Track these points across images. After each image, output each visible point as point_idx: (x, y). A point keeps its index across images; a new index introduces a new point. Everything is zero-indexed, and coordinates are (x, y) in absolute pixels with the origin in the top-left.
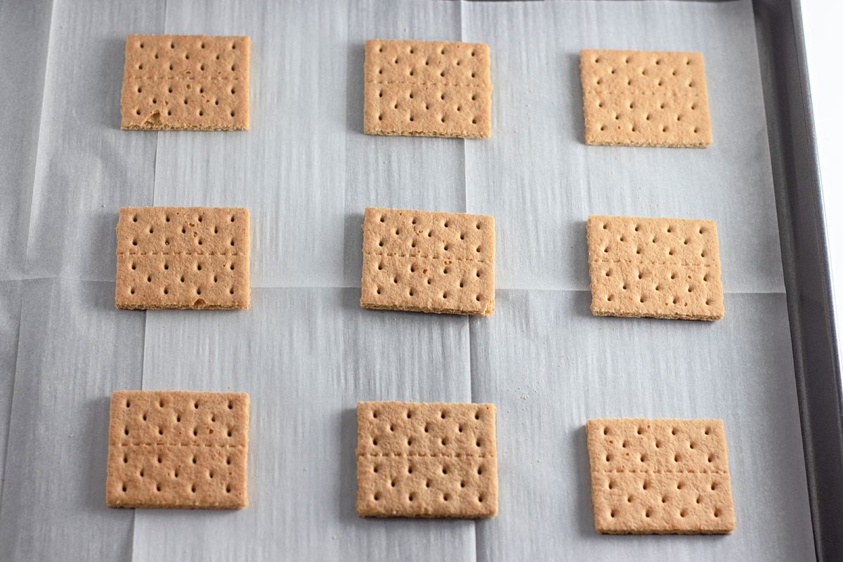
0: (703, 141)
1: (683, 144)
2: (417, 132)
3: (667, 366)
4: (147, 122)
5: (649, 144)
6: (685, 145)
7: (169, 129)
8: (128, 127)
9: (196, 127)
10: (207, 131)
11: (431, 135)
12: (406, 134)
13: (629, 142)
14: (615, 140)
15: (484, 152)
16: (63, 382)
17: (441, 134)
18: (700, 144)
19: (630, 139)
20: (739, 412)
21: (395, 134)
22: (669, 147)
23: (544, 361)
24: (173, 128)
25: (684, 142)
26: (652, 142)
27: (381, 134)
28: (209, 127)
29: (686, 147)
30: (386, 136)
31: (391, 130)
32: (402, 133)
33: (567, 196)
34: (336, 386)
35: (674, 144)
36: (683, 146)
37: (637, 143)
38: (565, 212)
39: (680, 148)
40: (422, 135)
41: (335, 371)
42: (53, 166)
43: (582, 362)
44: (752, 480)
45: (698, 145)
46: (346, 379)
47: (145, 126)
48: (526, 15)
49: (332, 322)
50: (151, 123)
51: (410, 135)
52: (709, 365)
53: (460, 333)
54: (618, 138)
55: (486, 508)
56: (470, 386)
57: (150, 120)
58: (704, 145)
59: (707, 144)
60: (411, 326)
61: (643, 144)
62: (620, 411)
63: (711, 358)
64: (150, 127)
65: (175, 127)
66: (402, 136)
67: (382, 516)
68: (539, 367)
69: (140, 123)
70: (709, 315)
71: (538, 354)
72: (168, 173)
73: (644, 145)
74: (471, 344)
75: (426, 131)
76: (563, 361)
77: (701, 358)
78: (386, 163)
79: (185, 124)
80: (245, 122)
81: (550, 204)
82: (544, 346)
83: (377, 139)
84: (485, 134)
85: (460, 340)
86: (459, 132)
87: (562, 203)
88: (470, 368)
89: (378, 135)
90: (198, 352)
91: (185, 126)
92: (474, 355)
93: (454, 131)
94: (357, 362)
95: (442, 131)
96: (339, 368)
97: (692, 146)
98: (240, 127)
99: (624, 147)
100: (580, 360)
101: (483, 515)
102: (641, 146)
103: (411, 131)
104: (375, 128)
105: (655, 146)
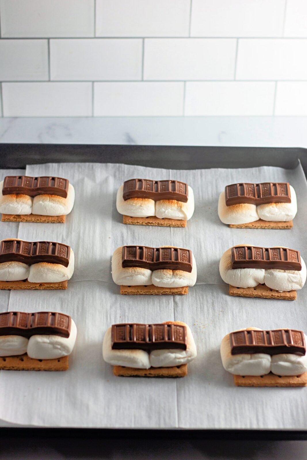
2: (149, 223)
4: (14, 217)
5: (261, 227)
9: (38, 220)
10: (44, 223)
11: (156, 224)
12: (144, 224)
17: (161, 225)
18: (287, 227)
21: (138, 224)
22: (271, 229)
23: (211, 313)
24: (27, 221)
25: (279, 226)
26: (263, 226)
27: (131, 223)
29: (280, 229)
30: (134, 225)
31: (136, 221)
32: (142, 223)
33: (222, 247)
34: (105, 321)
35: (274, 227)
37: (255, 226)
39: (277, 229)
40: (152, 224)
41: (105, 314)
43: (230, 313)
46: (110, 319)
48: (201, 176)
51: (146, 225)
52: (295, 314)
53: (168, 302)
55: (181, 372)
58: (289, 227)
60: (144, 298)
64: (15, 219)
65: (28, 220)
66: (142, 225)
67: (127, 374)
68: (209, 316)
71: (208, 310)
73: (259, 228)
74: (174, 306)
75: (154, 222)
76: (221, 313)
77: (291, 312)
78: (132, 233)
79: (33, 219)
80: (63, 218)
81: (214, 249)
82: (211, 306)
83: (129, 226)
84: (183, 224)
85: (169, 304)
86: (171, 223)
87: (220, 249)
88: (173, 316)
89: (130, 224)
90: (36, 307)
91: (33, 220)
92: (175, 311)
93: (168, 223)
94: (116, 312)
95: (162, 222)
96: (107, 313)
97: (283, 228)
98: (60, 221)
99: (249, 229)
100: (229, 312)
101: (179, 374)
102: (257, 228)
103: (147, 222)
104: (128, 221)
105: (264, 229)
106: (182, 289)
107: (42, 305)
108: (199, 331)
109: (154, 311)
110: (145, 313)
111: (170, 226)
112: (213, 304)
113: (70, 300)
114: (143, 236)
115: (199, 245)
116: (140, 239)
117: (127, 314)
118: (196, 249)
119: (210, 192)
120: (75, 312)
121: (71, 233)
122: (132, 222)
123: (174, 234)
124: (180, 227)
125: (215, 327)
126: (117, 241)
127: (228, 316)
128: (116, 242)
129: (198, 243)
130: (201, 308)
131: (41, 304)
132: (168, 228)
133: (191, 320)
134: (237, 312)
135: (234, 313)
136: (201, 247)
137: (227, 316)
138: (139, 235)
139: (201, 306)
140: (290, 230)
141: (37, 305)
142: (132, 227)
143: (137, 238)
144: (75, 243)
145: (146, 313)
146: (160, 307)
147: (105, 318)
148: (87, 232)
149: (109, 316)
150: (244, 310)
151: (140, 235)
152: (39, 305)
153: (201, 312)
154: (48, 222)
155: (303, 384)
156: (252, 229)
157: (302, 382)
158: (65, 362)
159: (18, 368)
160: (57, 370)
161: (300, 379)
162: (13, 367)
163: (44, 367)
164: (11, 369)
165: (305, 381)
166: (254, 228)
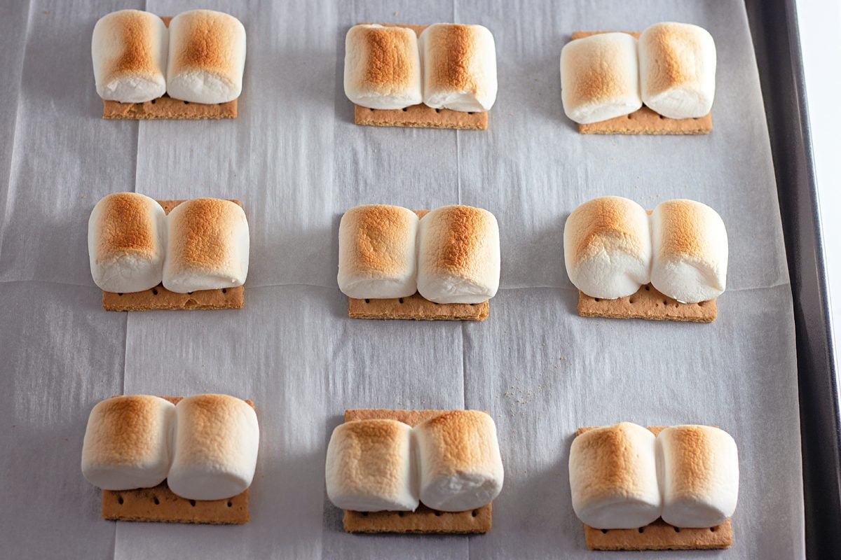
0: (702, 128)
1: (682, 131)
2: (410, 123)
3: (668, 368)
4: (130, 110)
5: (646, 131)
6: (683, 132)
7: (153, 118)
8: (110, 117)
9: (181, 115)
10: (193, 119)
11: (425, 126)
12: (399, 124)
13: (625, 130)
14: (611, 128)
15: (477, 139)
16: (37, 392)
17: (435, 125)
18: (699, 130)
19: (625, 127)
20: (742, 416)
21: (388, 125)
22: (667, 134)
23: (540, 363)
24: (157, 117)
25: (682, 129)
26: (649, 129)
27: (372, 124)
28: (195, 116)
29: (685, 135)
30: (376, 126)
31: (383, 121)
32: (395, 123)
33: (564, 186)
34: (324, 391)
35: (671, 131)
36: (681, 133)
37: (634, 131)
38: (562, 202)
39: (679, 135)
40: (416, 126)
41: (323, 374)
43: (579, 363)
44: (755, 488)
45: (697, 131)
46: (334, 383)
47: (128, 115)
49: (320, 322)
50: (134, 112)
52: (711, 366)
53: (452, 336)
54: (613, 126)
55: (480, 523)
56: (463, 391)
57: (133, 109)
58: (703, 131)
59: (707, 130)
60: (402, 327)
61: (639, 132)
62: (619, 416)
63: (713, 358)
64: (133, 116)
66: (395, 126)
67: (371, 532)
68: (534, 370)
69: (122, 112)
70: (701, 316)
71: (533, 356)
72: (150, 164)
73: (641, 133)
74: (464, 346)
75: (420, 122)
76: (559, 362)
77: (703, 358)
78: (376, 151)
79: (170, 113)
80: (232, 110)
81: (546, 193)
82: (540, 346)
83: (369, 129)
84: (481, 125)
85: (453, 342)
86: (455, 123)
87: (558, 193)
88: (462, 373)
89: (369, 125)
90: (181, 356)
91: (170, 115)
92: (467, 358)
93: (449, 122)
94: (345, 365)
95: (436, 122)
96: (327, 370)
97: (691, 133)
98: (227, 115)
99: (620, 136)
100: (577, 360)
101: (477, 530)
102: (637, 134)
103: (404, 121)
104: (366, 119)
105: (652, 134)
106: (477, 312)
107: (193, 350)
108: (513, 410)
109: (424, 361)
110: (404, 368)
111: (453, 129)
112: (544, 341)
113: (250, 336)
114: (398, 159)
115: (515, 183)
116: (392, 167)
117: (367, 370)
118: (509, 193)
119: (538, 34)
120: (263, 368)
121: (248, 155)
122: (373, 121)
123: (463, 153)
124: (475, 130)
125: (547, 401)
126: (344, 176)
127: (575, 370)
128: (342, 176)
129: (512, 177)
130: (518, 350)
131: (191, 350)
132: (452, 134)
133: (499, 383)
134: (592, 359)
135: (587, 363)
136: (519, 191)
137: (572, 371)
138: (389, 156)
139: (519, 345)
140: (705, 136)
141: (184, 350)
142: (376, 132)
143: (386, 164)
144: (256, 183)
145: (407, 367)
146: (435, 350)
147: (323, 381)
148: (280, 154)
149: (331, 377)
150: (607, 356)
151: (391, 157)
152: (187, 353)
153: (518, 360)
154: (202, 118)
155: (722, 545)
156: (627, 137)
157: (721, 543)
158: (241, 508)
159: (148, 518)
160: (227, 524)
161: (716, 536)
162: (139, 518)
163: (199, 520)
164: (135, 521)
165: (726, 541)
166: (631, 135)
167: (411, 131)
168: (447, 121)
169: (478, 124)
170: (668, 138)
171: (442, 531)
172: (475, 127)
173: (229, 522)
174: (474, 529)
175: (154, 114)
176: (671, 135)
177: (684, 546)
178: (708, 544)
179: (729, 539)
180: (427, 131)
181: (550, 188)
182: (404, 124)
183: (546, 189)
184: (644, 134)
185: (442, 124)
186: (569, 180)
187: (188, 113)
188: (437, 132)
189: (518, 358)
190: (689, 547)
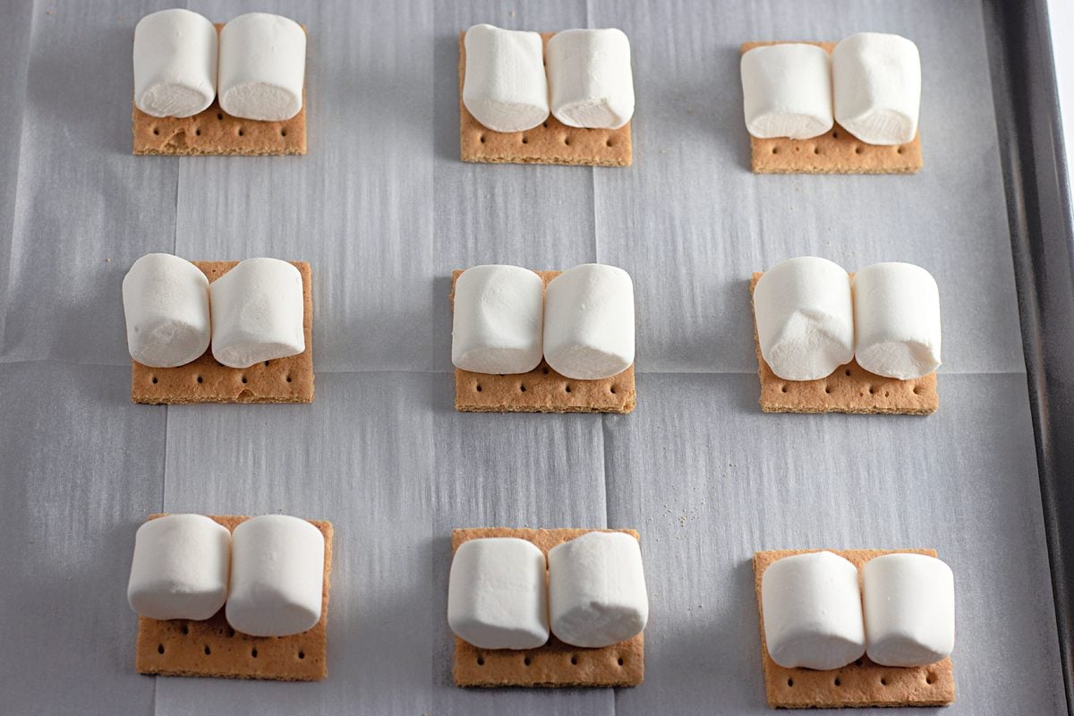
0: (910, 165)
1: (883, 169)
2: (532, 158)
3: (869, 475)
4: (168, 144)
5: (838, 170)
6: (886, 171)
7: (198, 153)
8: (143, 152)
9: (234, 151)
10: (249, 156)
11: (551, 162)
12: (517, 161)
13: (811, 168)
14: (793, 165)
15: (619, 181)
16: (56, 504)
17: (564, 161)
18: (906, 169)
19: (812, 165)
20: (965, 536)
21: (503, 161)
22: (865, 174)
23: (704, 469)
24: (203, 152)
25: (885, 167)
26: (842, 167)
27: (484, 161)
28: (253, 151)
29: (888, 174)
30: (490, 164)
31: (497, 156)
32: (512, 160)
33: (732, 242)
34: (424, 507)
35: (871, 170)
36: (883, 172)
37: (822, 170)
38: (730, 263)
39: (880, 174)
40: (539, 162)
41: (424, 485)
42: (38, 204)
43: (754, 471)
44: (984, 629)
45: (903, 170)
46: (438, 497)
47: (165, 150)
49: (419, 419)
50: (173, 146)
51: (523, 162)
52: (925, 473)
53: (590, 432)
54: (796, 163)
55: (628, 674)
56: (605, 504)
57: (172, 142)
58: (911, 170)
59: (916, 168)
60: (524, 423)
61: (830, 170)
62: (807, 536)
63: (927, 463)
64: (171, 151)
65: (206, 151)
66: (512, 163)
67: (489, 686)
68: (697, 478)
69: (158, 146)
70: (918, 408)
71: (695, 459)
72: (194, 214)
73: (831, 172)
74: (605, 446)
75: (544, 157)
76: (729, 470)
77: (914, 463)
78: (488, 197)
79: (219, 148)
80: (300, 144)
81: (709, 252)
82: (704, 448)
83: (479, 168)
84: (623, 160)
85: (590, 442)
86: (590, 159)
87: (725, 250)
88: (604, 480)
89: (479, 162)
90: (238, 461)
91: (220, 151)
92: (609, 463)
93: (583, 157)
94: (452, 473)
95: (566, 157)
96: (428, 479)
97: (895, 172)
98: (293, 151)
99: (805, 175)
100: (751, 468)
101: (625, 683)
102: (827, 173)
103: (525, 157)
104: (475, 154)
105: (846, 173)
106: (620, 402)
107: (254, 454)
111: (588, 166)
112: (708, 441)
113: (327, 437)
115: (669, 238)
116: (510, 218)
118: (661, 253)
119: (697, 46)
121: (322, 203)
122: (485, 157)
123: (600, 199)
124: (616, 167)
126: (448, 229)
127: (748, 480)
128: (444, 229)
129: (665, 233)
130: (676, 451)
131: (250, 453)
132: (586, 172)
134: (771, 466)
135: (764, 470)
136: (675, 248)
137: (745, 481)
138: (505, 203)
139: (676, 445)
140: (913, 176)
142: (488, 171)
143: (501, 214)
144: (333, 239)
146: (568, 451)
147: (423, 494)
148: (364, 202)
150: (790, 461)
151: (508, 205)
152: (246, 458)
153: (676, 464)
154: (261, 155)
155: (942, 702)
156: (813, 177)
157: (941, 699)
158: (317, 661)
159: (197, 673)
160: (297, 680)
161: (934, 691)
162: (184, 672)
163: (263, 675)
164: (179, 676)
165: (947, 696)
166: (818, 174)
167: (534, 170)
168: (580, 156)
169: (620, 159)
170: (865, 179)
171: (579, 684)
172: (615, 164)
173: (300, 678)
174: (621, 681)
175: (199, 149)
176: (869, 174)
177: (893, 703)
178: (923, 700)
179: (950, 693)
180: (554, 169)
181: (715, 246)
182: (525, 160)
183: (709, 246)
184: (835, 173)
185: (572, 160)
186: (740, 234)
187: (244, 147)
188: (568, 169)
189: (676, 460)
190: (900, 704)
